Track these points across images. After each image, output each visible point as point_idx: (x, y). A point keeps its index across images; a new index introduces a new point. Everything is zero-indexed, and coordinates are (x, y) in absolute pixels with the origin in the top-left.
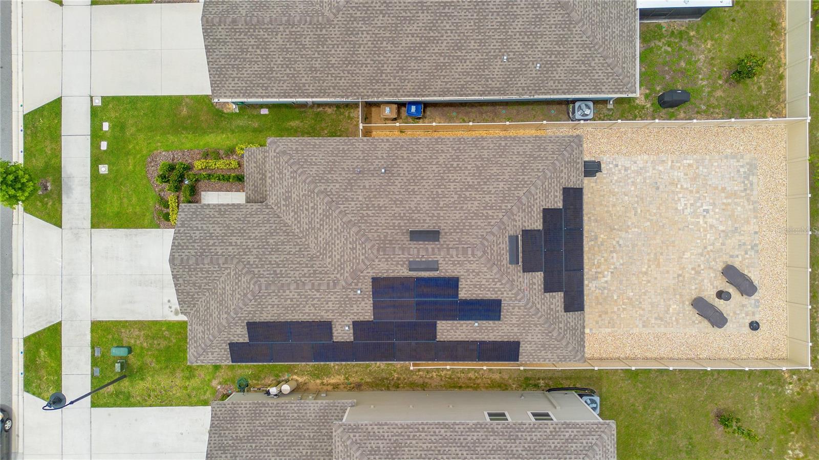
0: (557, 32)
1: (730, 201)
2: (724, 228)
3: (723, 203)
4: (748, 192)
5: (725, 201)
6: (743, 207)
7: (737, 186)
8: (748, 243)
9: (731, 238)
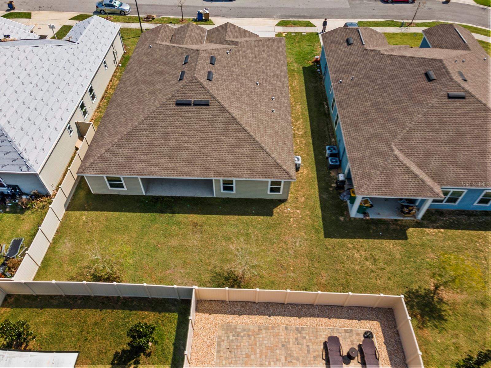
1: (258, 351)
2: (283, 358)
3: (260, 357)
4: (250, 333)
5: (258, 355)
6: (264, 338)
7: (245, 343)
8: (296, 336)
9: (292, 352)
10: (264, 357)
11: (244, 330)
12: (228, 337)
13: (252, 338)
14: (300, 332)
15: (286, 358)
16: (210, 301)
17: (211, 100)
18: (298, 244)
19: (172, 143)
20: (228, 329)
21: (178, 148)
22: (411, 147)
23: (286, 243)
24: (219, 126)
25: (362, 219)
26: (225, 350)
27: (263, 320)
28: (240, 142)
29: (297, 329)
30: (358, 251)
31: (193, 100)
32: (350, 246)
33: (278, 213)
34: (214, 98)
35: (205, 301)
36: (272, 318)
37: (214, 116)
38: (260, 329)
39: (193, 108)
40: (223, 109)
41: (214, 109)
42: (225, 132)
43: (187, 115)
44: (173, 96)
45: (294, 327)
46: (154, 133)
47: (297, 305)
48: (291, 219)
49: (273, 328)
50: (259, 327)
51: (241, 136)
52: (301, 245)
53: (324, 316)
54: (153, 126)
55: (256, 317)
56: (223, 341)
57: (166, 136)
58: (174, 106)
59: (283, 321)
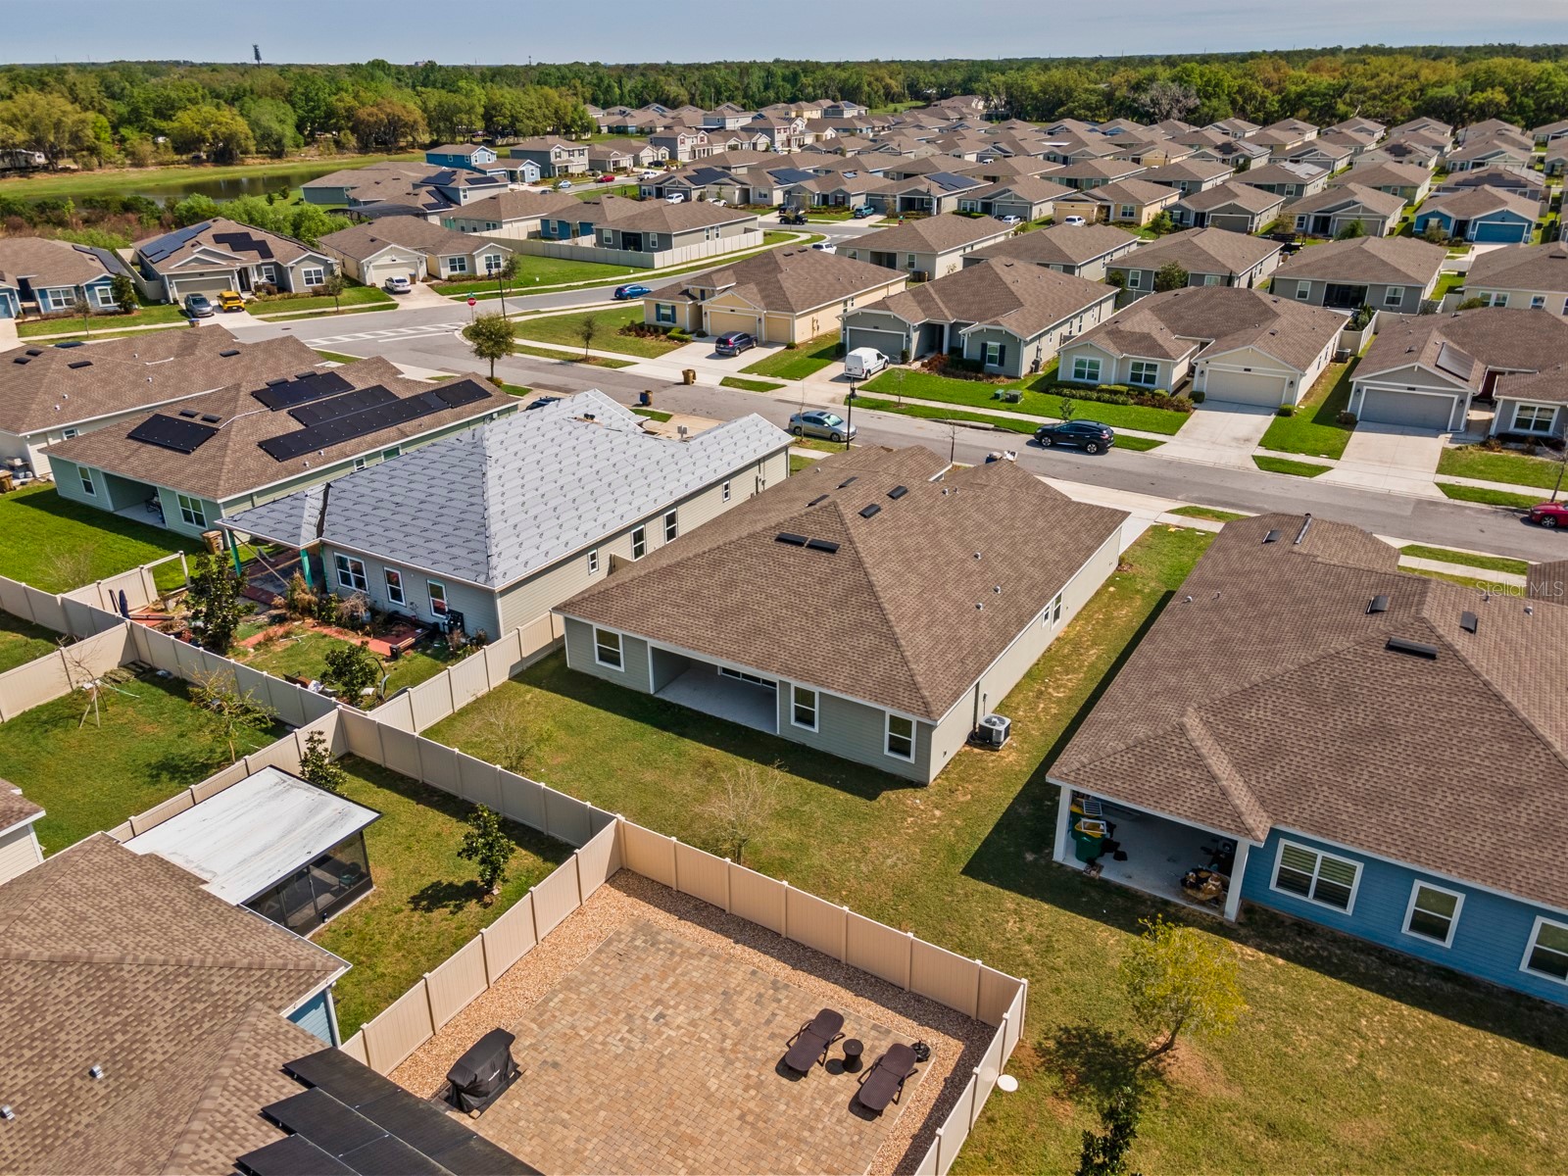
0: (90, 999)
1: (671, 980)
2: (710, 1009)
3: (668, 990)
4: (679, 951)
5: (665, 986)
6: (696, 968)
7: (656, 960)
8: (763, 991)
9: (735, 1009)
10: (674, 992)
11: (671, 942)
12: (633, 939)
13: (677, 958)
14: (776, 989)
15: (715, 1012)
16: (642, 878)
17: (844, 545)
18: (889, 862)
19: (735, 597)
20: (645, 929)
21: (741, 608)
22: (1238, 724)
23: (865, 851)
24: (835, 589)
25: (1078, 873)
26: (612, 954)
27: (720, 943)
28: (861, 626)
29: (775, 983)
30: (1022, 920)
31: (810, 538)
32: (1011, 906)
33: (889, 800)
34: (851, 542)
35: (634, 873)
36: (739, 947)
37: (835, 572)
38: (702, 953)
39: (804, 551)
40: (858, 563)
41: (841, 561)
42: (840, 604)
43: (786, 560)
44: (779, 525)
45: (772, 978)
46: (711, 577)
47: (805, 948)
48: (910, 820)
49: (727, 962)
50: (703, 949)
51: (869, 616)
52: (896, 865)
53: (847, 987)
54: (717, 564)
55: (707, 933)
56: (620, 941)
57: (729, 585)
58: (771, 541)
59: (756, 960)
